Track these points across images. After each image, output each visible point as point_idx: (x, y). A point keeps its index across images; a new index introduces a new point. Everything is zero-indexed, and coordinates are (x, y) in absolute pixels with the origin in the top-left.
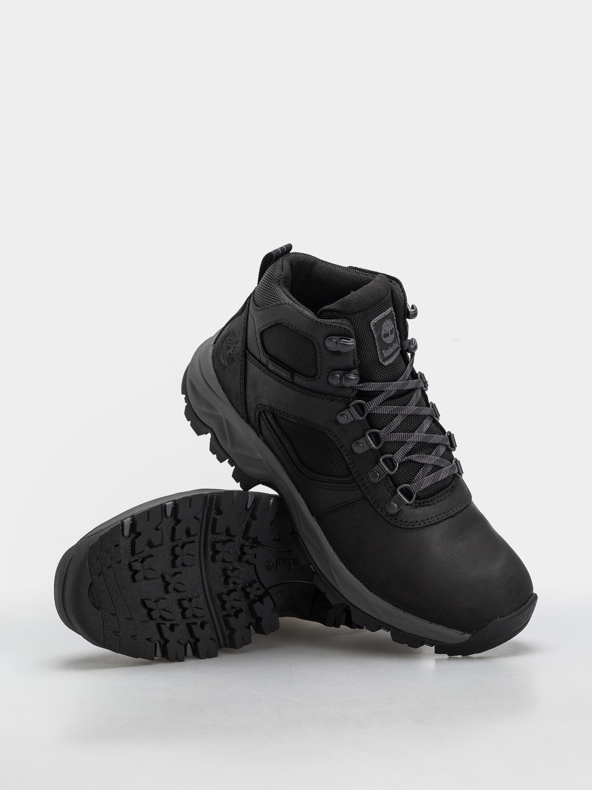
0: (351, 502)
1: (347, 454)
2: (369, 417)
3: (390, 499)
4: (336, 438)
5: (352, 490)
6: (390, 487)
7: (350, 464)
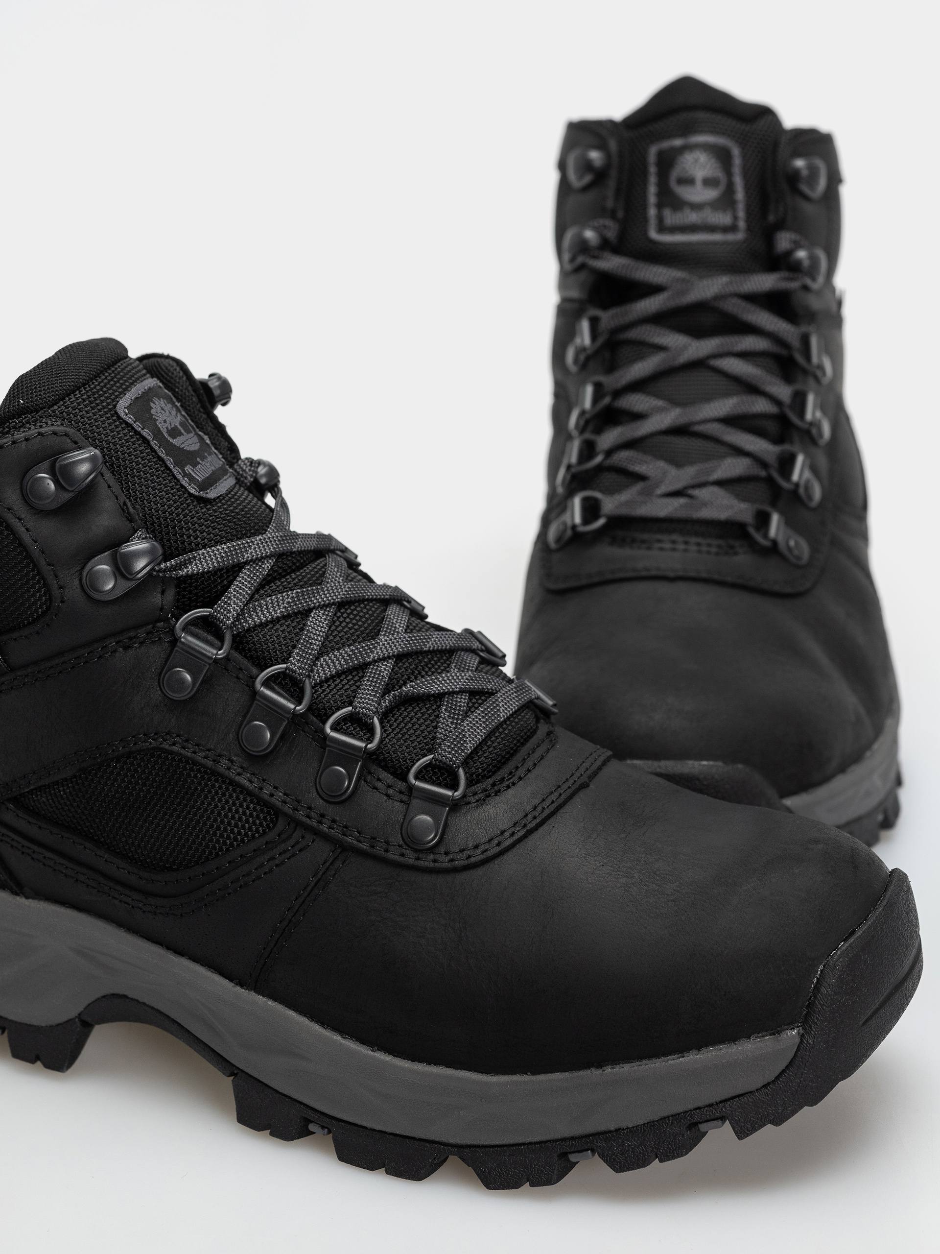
0: (315, 880)
1: (239, 770)
2: (241, 642)
3: (405, 816)
4: (190, 746)
5: (300, 851)
6: (389, 787)
7: (261, 789)
